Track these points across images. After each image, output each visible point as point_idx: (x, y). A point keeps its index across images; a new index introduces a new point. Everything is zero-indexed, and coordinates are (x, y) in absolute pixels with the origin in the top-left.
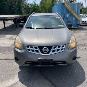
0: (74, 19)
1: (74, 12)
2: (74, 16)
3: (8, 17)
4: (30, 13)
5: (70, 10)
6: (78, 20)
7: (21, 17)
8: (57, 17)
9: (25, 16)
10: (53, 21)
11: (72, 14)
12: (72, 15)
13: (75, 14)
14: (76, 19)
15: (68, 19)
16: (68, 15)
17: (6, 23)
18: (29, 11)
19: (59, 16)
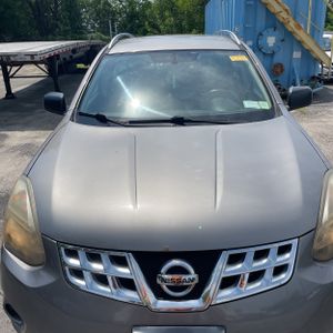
0: (297, 55)
1: (299, 27)
2: (300, 43)
3: (15, 55)
4: (113, 30)
5: (284, 15)
6: (317, 60)
7: (74, 51)
8: (234, 58)
9: (92, 46)
10: (209, 72)
11: (290, 34)
12: (288, 37)
13: (302, 35)
14: (307, 53)
15: (273, 54)
16: (271, 41)
17: (12, 77)
18: (113, 22)
19: (243, 51)
